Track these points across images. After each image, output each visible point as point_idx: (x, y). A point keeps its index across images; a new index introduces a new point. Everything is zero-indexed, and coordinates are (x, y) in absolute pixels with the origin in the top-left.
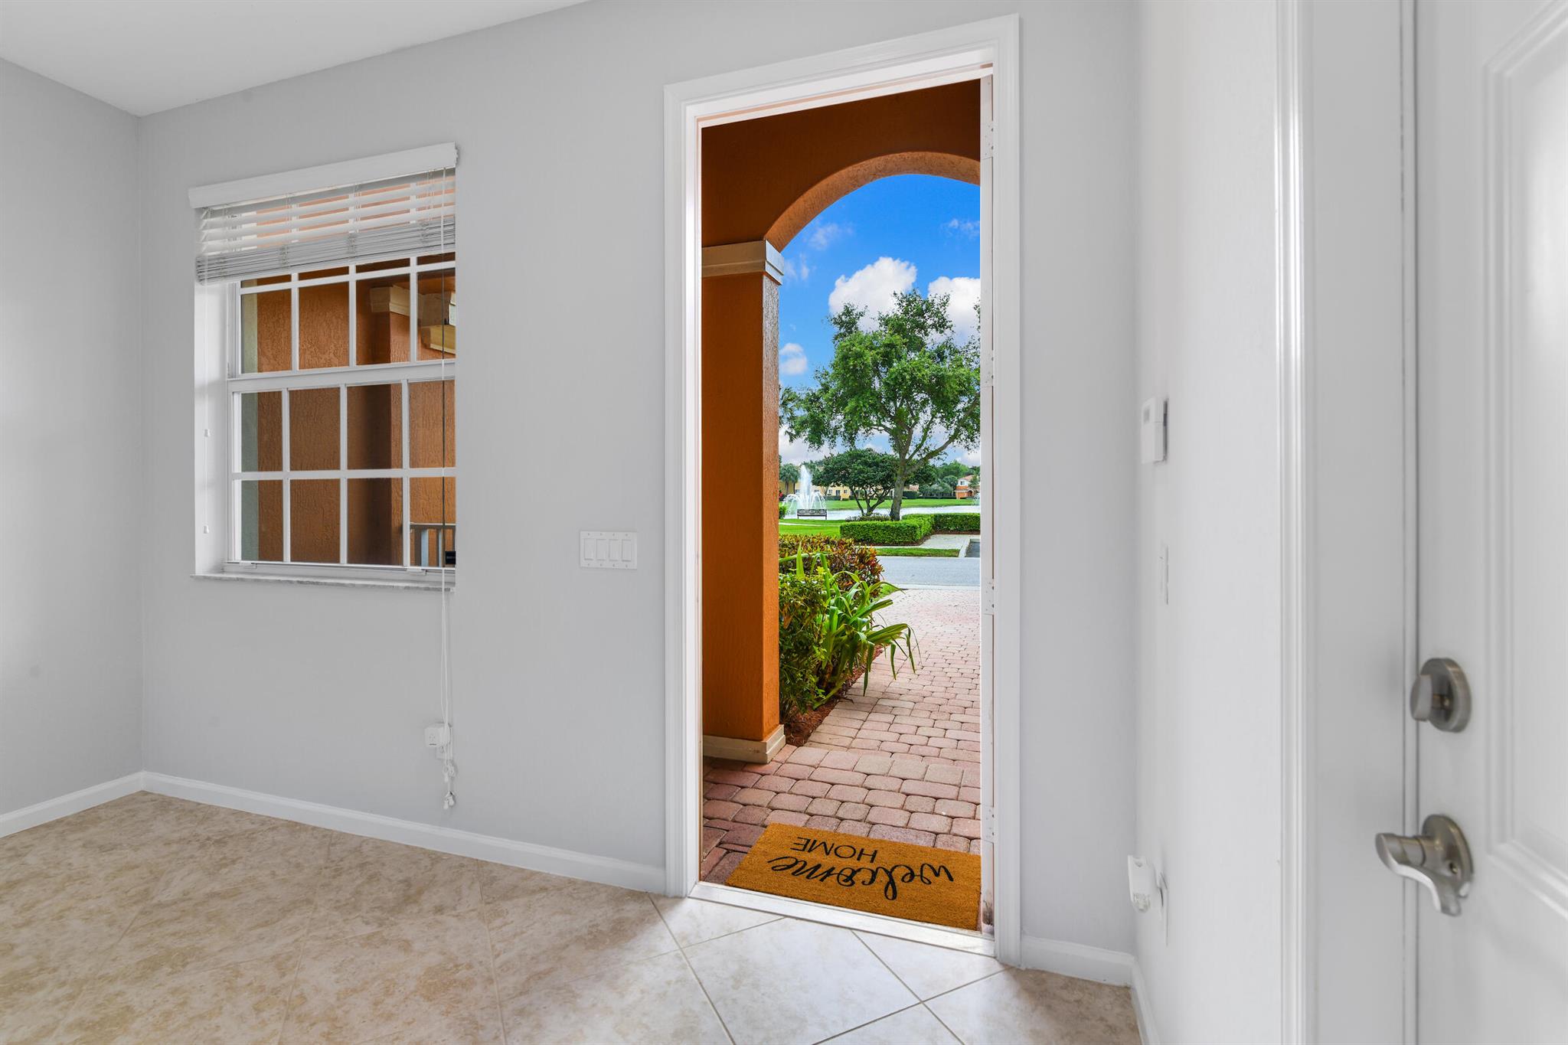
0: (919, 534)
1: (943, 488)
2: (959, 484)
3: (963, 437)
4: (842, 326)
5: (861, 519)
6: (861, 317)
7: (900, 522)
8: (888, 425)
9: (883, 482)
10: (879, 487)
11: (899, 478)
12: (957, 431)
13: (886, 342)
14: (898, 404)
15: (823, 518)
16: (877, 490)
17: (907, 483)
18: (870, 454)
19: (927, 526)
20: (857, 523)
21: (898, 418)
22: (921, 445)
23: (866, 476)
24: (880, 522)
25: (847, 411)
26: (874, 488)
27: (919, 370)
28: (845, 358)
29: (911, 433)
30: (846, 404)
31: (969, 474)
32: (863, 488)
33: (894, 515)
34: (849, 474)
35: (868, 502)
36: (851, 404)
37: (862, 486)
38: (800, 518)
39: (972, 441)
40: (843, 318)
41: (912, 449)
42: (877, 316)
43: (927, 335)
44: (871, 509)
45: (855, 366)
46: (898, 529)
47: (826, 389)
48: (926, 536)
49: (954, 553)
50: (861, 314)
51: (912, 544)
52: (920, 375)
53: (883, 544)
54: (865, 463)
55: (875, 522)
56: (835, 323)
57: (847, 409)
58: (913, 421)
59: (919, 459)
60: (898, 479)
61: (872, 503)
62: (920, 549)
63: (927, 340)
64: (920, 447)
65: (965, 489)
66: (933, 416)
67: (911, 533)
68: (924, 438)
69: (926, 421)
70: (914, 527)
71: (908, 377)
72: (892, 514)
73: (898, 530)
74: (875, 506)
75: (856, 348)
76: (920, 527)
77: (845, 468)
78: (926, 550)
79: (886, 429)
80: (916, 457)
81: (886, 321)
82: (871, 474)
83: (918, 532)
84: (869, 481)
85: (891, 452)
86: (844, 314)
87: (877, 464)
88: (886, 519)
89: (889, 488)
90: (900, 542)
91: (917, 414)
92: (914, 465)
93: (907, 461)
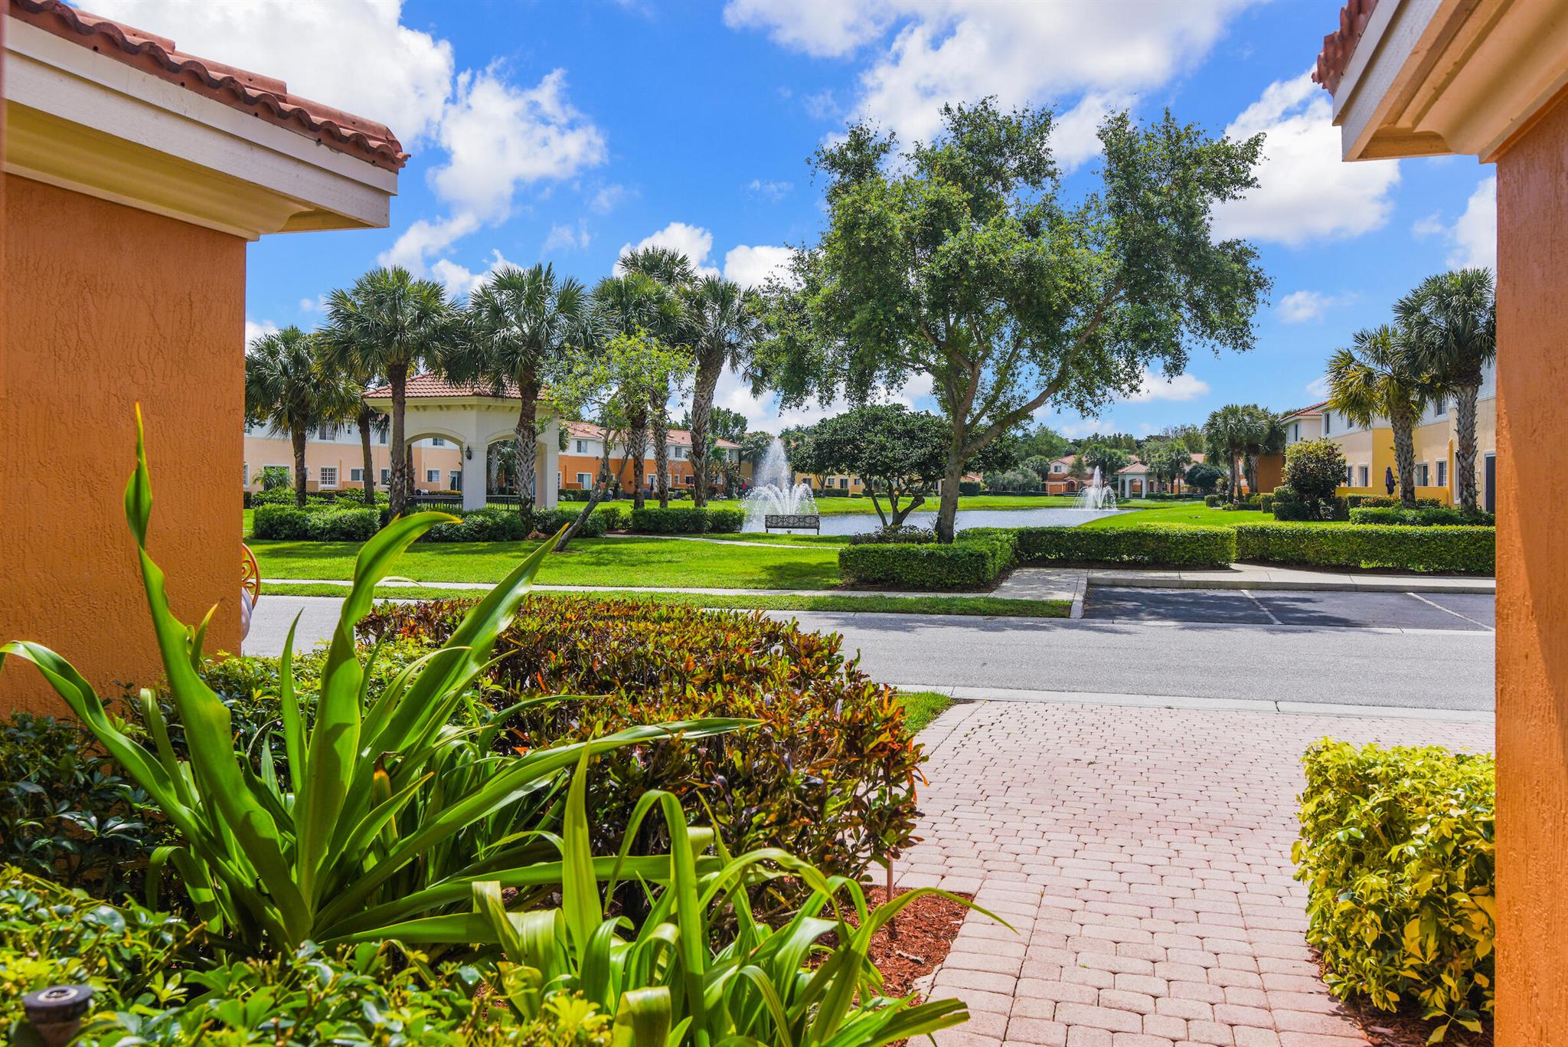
0: (992, 566)
1: (1025, 476)
2: (1052, 471)
3: (1073, 384)
4: (846, 171)
5: (881, 539)
6: (883, 156)
7: (955, 544)
8: (932, 359)
9: (922, 466)
10: (916, 477)
11: (953, 459)
12: (1063, 373)
13: (930, 197)
14: (952, 321)
15: (812, 533)
16: (911, 481)
17: (968, 468)
18: (899, 415)
19: (1005, 553)
20: (872, 546)
21: (952, 346)
22: (995, 398)
23: (891, 455)
24: (916, 545)
25: (854, 327)
26: (906, 477)
27: (994, 252)
28: (849, 229)
29: (976, 375)
30: (852, 316)
31: (1068, 454)
32: (885, 477)
33: (943, 530)
34: (861, 451)
35: (894, 504)
36: (861, 316)
37: (883, 473)
38: (772, 531)
39: (1089, 393)
40: (849, 154)
41: (977, 406)
42: (912, 151)
43: (1006, 189)
44: (899, 517)
45: (869, 240)
46: (950, 558)
47: (813, 288)
48: (1004, 573)
49: (1059, 612)
50: (884, 149)
51: (977, 588)
52: (996, 260)
53: (921, 588)
54: (891, 431)
55: (907, 545)
56: (834, 165)
57: (854, 324)
58: (980, 353)
59: (991, 423)
60: (951, 464)
61: (904, 503)
62: (994, 601)
63: (1008, 199)
64: (993, 402)
65: (1062, 478)
66: (1018, 343)
67: (977, 569)
68: (999, 387)
69: (1003, 354)
70: (982, 557)
71: (972, 263)
72: (938, 527)
73: (952, 562)
74: (907, 511)
75: (874, 208)
76: (994, 555)
77: (852, 441)
78: (1004, 602)
79: (929, 368)
80: (984, 421)
81: (926, 160)
82: (899, 453)
83: (990, 566)
84: (897, 465)
85: (936, 411)
86: (849, 146)
87: (910, 434)
88: (927, 539)
89: (933, 479)
90: (954, 585)
91: (987, 338)
92: (979, 437)
93: (968, 428)
